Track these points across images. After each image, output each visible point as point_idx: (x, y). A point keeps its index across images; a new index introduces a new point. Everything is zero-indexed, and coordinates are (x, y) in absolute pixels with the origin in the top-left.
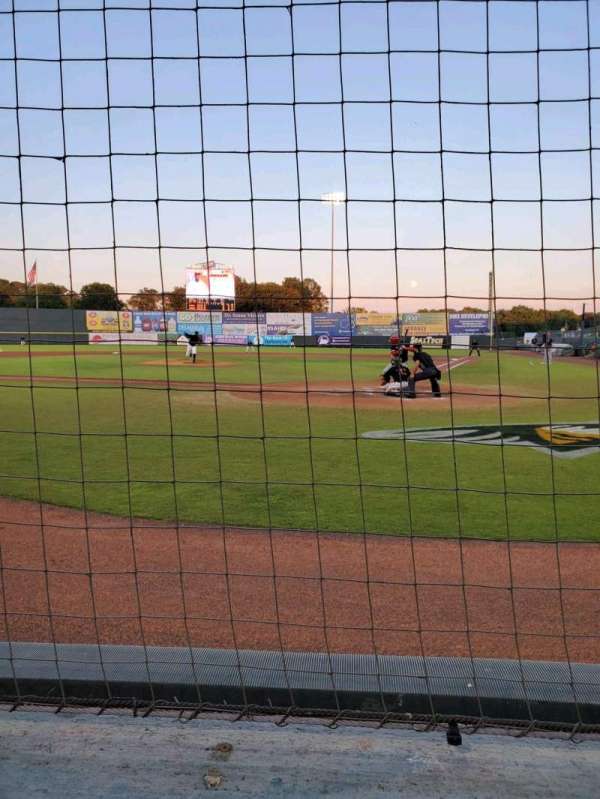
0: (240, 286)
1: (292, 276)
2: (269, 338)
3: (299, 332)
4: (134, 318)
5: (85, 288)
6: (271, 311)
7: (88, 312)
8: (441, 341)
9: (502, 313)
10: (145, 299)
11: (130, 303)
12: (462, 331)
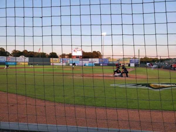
0: (83, 53)
1: (95, 51)
2: (89, 64)
3: (96, 63)
4: (61, 60)
5: (50, 53)
6: (90, 58)
7: (51, 58)
8: (128, 65)
9: (142, 59)
10: (63, 56)
11: (60, 57)
12: (133, 62)
